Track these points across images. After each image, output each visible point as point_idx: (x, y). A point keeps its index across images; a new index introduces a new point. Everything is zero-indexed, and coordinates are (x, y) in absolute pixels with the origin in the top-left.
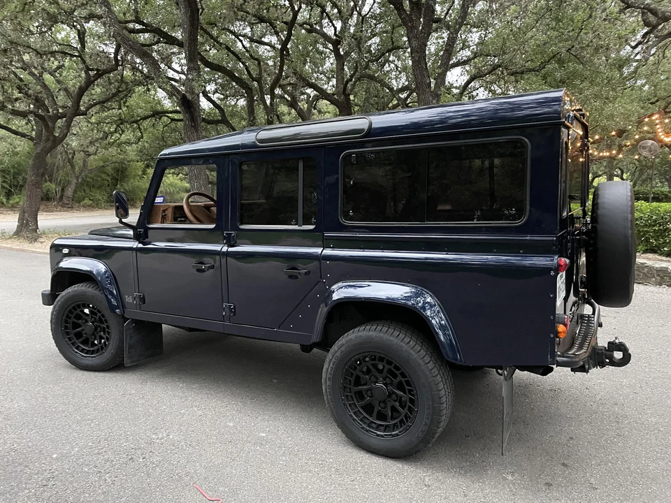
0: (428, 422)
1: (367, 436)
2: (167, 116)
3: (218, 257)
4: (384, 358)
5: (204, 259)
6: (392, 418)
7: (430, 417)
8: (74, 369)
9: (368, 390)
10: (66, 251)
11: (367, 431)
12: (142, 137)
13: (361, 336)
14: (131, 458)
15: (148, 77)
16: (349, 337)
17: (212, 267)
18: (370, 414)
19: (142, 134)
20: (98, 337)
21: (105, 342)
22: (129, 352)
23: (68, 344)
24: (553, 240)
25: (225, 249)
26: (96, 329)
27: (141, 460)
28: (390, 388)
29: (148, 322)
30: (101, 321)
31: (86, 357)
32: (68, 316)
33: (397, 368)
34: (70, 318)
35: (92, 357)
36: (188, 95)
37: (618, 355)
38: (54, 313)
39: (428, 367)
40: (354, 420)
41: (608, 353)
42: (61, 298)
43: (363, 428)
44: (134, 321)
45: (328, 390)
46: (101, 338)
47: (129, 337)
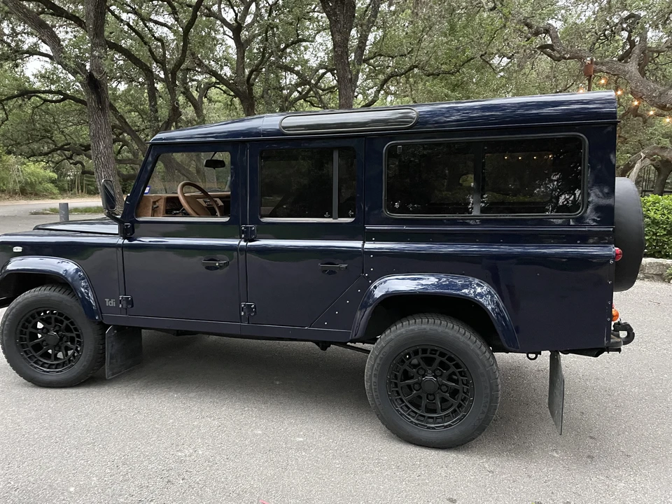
0: (486, 410)
1: (417, 431)
2: (40, 97)
3: (235, 253)
4: (436, 351)
5: (218, 256)
6: (443, 410)
7: (488, 405)
8: (32, 386)
9: (416, 383)
10: (18, 249)
11: (416, 424)
12: (7, 119)
13: (413, 330)
14: (169, 481)
15: (17, 51)
16: (399, 332)
17: (227, 264)
18: (418, 407)
19: (7, 116)
20: (63, 348)
21: (73, 354)
22: (110, 363)
23: (25, 359)
24: (610, 231)
25: (243, 243)
26: (61, 339)
27: (181, 482)
28: (440, 379)
29: (129, 327)
30: (68, 329)
31: (48, 372)
32: (24, 326)
33: (451, 359)
34: (27, 328)
35: (58, 372)
36: (95, 74)
37: (623, 334)
38: (7, 323)
39: (486, 356)
40: (402, 414)
41: (615, 333)
42: (16, 305)
43: (412, 422)
44: (116, 327)
45: (373, 387)
46: (67, 349)
47: (110, 345)
